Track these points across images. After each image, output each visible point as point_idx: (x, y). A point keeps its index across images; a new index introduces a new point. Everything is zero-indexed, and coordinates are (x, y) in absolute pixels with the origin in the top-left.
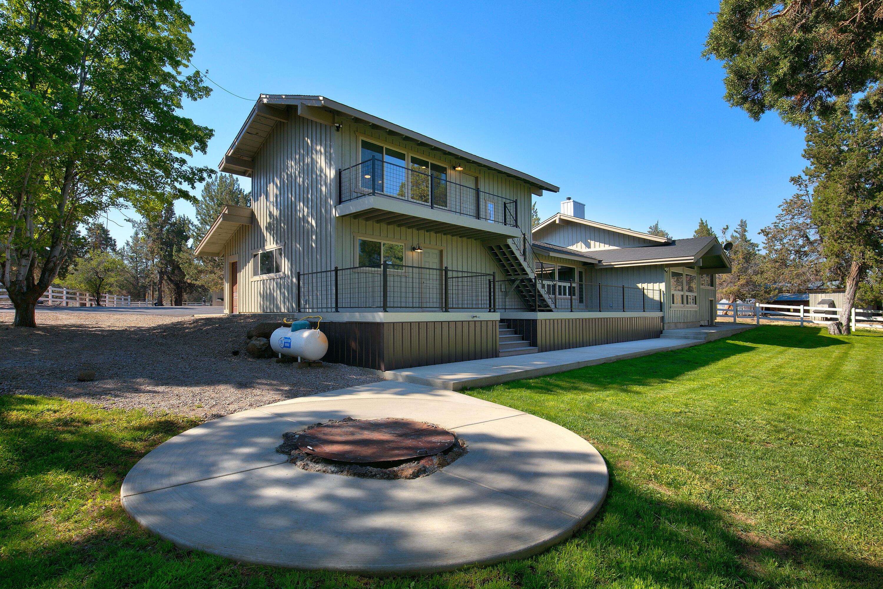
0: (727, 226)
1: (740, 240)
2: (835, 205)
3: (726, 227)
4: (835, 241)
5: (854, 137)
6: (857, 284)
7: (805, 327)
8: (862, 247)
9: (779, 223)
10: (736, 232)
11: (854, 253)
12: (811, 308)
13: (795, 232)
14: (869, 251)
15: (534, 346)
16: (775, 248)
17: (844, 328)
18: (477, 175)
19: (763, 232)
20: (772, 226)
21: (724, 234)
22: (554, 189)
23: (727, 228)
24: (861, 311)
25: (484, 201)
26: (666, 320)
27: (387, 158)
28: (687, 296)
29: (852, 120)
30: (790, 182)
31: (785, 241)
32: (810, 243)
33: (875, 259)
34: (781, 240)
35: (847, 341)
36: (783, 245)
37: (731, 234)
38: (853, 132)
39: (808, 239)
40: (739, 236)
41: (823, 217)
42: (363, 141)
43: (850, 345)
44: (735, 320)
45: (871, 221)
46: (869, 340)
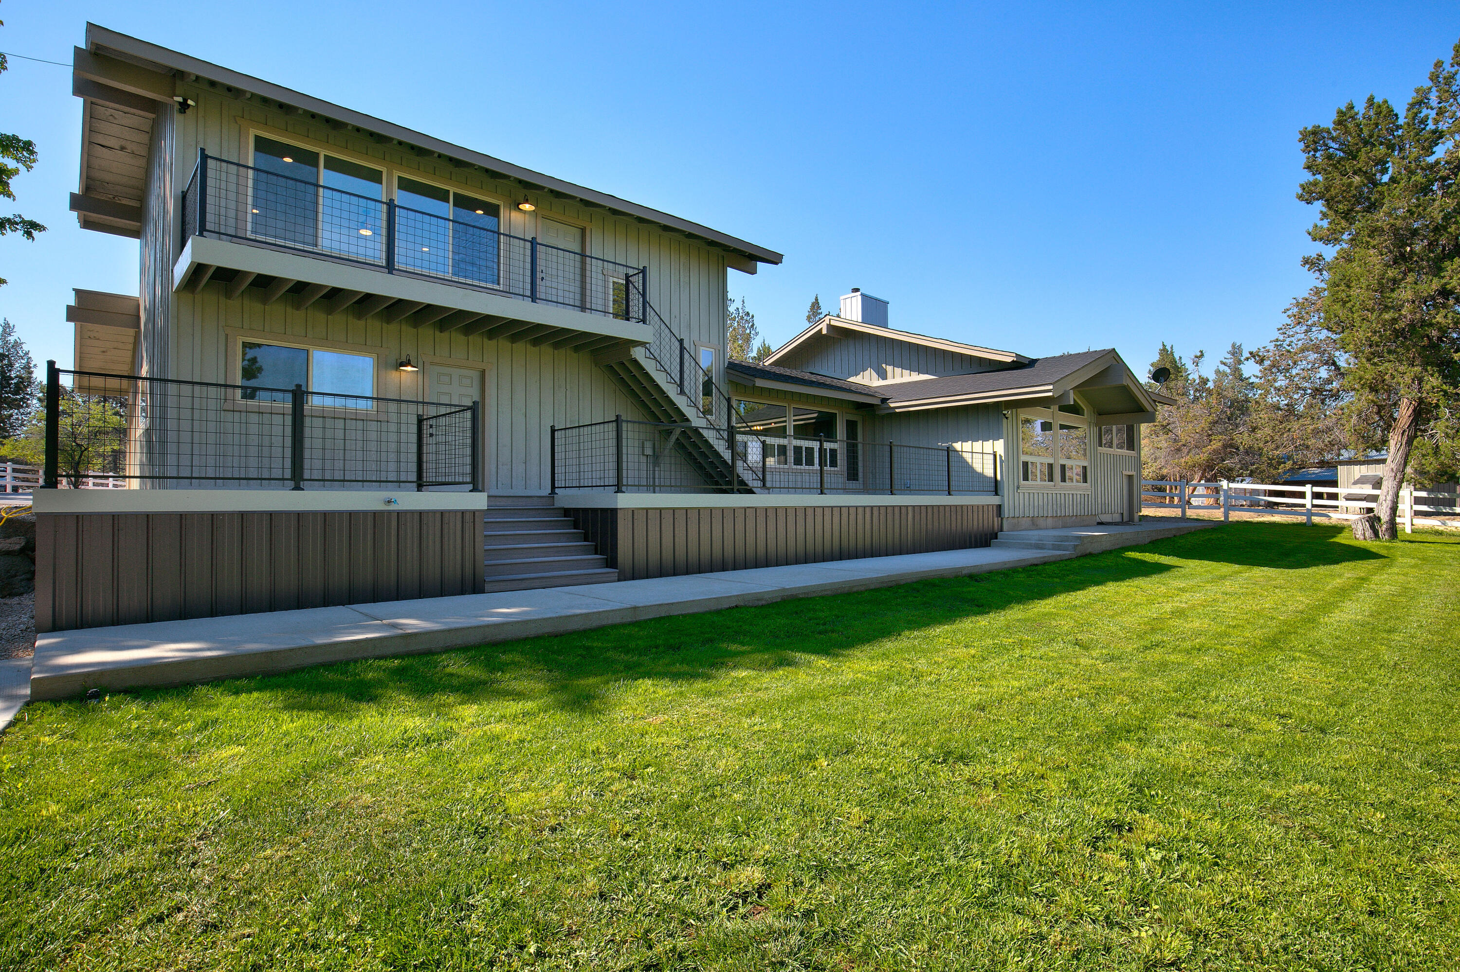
0: (1201, 352)
1: (1231, 377)
2: (1361, 288)
3: (1199, 354)
4: (1369, 360)
5: (1403, 158)
6: (1410, 442)
7: (1315, 526)
8: (1418, 369)
9: (1284, 341)
10: (1224, 364)
11: (1400, 380)
12: (1341, 491)
13: (1312, 356)
14: (1432, 375)
15: (611, 567)
16: (1277, 385)
17: (1384, 526)
18: (583, 224)
19: (1254, 357)
20: (1271, 347)
21: (1197, 365)
22: (774, 259)
23: (1202, 355)
24: (1424, 494)
25: (600, 276)
26: (1006, 513)
27: (326, 176)
28: (1063, 467)
29: (1398, 127)
30: (1304, 265)
31: (1294, 372)
32: (1340, 374)
33: (1442, 391)
34: (1287, 370)
35: (1383, 552)
36: (1291, 378)
37: (1216, 368)
38: (1401, 149)
39: (1338, 368)
40: (1228, 371)
41: (1342, 313)
42: (258, 139)
43: (1388, 560)
44: (1184, 512)
45: (1435, 318)
46: (1430, 551)
